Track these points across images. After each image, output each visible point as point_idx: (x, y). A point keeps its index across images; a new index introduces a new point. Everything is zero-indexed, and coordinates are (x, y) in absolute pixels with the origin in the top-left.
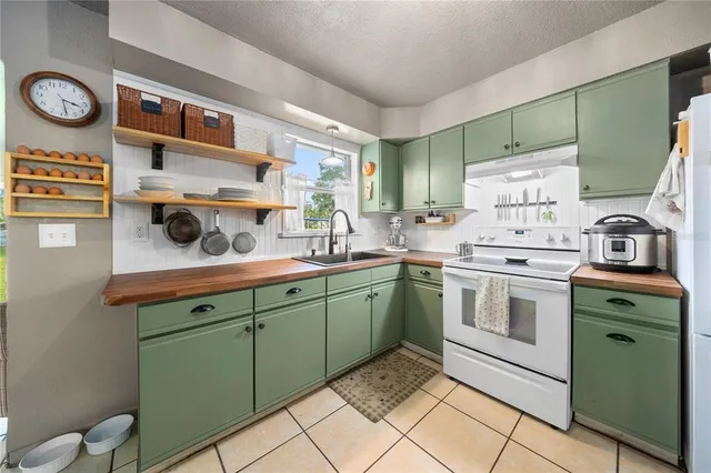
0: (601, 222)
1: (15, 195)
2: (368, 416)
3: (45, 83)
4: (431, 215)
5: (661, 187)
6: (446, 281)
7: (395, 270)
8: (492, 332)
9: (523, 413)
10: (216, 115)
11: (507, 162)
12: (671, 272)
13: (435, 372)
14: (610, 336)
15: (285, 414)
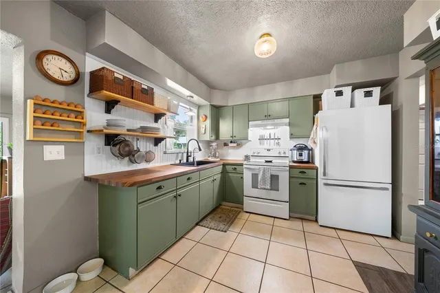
0: (295, 146)
1: (35, 127)
2: (222, 231)
3: (50, 57)
4: (231, 142)
5: (312, 136)
6: (245, 172)
7: (220, 169)
8: (264, 189)
9: (275, 217)
10: (146, 88)
11: (265, 122)
12: (313, 162)
13: (240, 212)
14: (300, 184)
15: (184, 240)
